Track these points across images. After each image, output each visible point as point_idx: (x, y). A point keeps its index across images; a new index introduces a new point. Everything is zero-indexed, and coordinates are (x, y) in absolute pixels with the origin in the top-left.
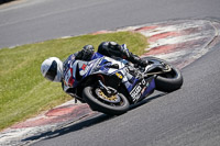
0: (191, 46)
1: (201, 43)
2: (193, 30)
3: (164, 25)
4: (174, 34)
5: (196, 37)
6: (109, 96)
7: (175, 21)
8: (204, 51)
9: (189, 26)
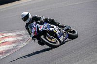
0: (19, 42)
1: (23, 40)
2: (20, 35)
3: (7, 33)
4: (11, 37)
5: (21, 38)
6: (51, 39)
7: (12, 31)
8: (25, 44)
9: (18, 33)
